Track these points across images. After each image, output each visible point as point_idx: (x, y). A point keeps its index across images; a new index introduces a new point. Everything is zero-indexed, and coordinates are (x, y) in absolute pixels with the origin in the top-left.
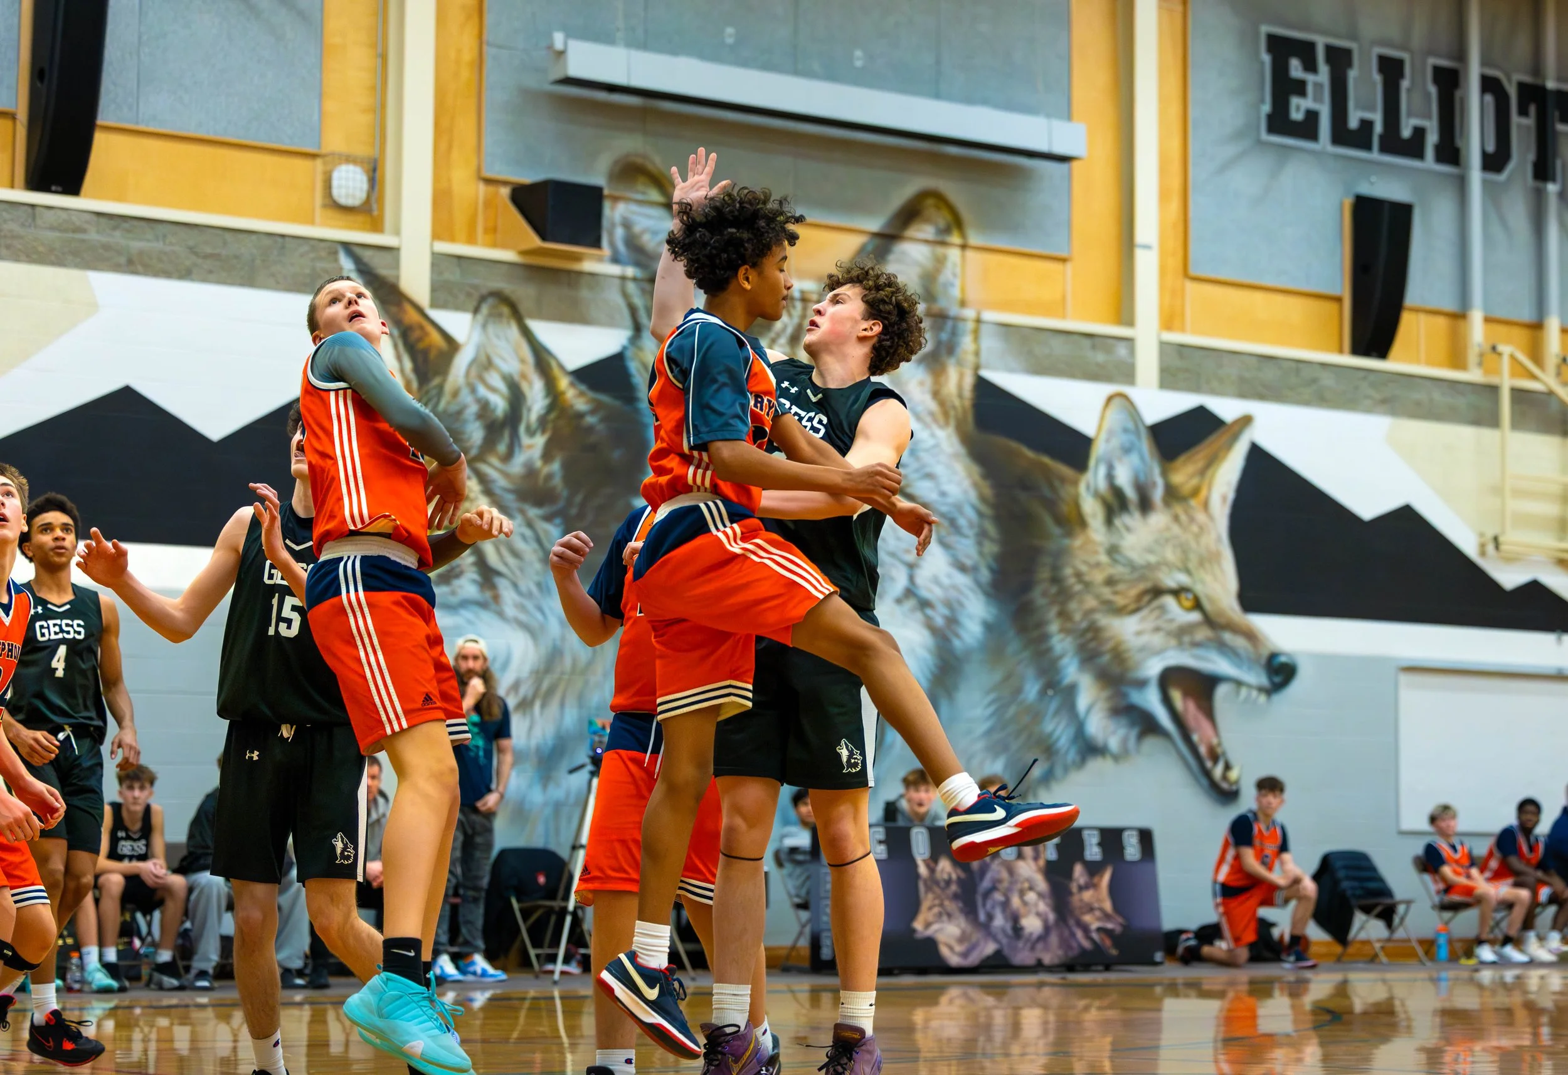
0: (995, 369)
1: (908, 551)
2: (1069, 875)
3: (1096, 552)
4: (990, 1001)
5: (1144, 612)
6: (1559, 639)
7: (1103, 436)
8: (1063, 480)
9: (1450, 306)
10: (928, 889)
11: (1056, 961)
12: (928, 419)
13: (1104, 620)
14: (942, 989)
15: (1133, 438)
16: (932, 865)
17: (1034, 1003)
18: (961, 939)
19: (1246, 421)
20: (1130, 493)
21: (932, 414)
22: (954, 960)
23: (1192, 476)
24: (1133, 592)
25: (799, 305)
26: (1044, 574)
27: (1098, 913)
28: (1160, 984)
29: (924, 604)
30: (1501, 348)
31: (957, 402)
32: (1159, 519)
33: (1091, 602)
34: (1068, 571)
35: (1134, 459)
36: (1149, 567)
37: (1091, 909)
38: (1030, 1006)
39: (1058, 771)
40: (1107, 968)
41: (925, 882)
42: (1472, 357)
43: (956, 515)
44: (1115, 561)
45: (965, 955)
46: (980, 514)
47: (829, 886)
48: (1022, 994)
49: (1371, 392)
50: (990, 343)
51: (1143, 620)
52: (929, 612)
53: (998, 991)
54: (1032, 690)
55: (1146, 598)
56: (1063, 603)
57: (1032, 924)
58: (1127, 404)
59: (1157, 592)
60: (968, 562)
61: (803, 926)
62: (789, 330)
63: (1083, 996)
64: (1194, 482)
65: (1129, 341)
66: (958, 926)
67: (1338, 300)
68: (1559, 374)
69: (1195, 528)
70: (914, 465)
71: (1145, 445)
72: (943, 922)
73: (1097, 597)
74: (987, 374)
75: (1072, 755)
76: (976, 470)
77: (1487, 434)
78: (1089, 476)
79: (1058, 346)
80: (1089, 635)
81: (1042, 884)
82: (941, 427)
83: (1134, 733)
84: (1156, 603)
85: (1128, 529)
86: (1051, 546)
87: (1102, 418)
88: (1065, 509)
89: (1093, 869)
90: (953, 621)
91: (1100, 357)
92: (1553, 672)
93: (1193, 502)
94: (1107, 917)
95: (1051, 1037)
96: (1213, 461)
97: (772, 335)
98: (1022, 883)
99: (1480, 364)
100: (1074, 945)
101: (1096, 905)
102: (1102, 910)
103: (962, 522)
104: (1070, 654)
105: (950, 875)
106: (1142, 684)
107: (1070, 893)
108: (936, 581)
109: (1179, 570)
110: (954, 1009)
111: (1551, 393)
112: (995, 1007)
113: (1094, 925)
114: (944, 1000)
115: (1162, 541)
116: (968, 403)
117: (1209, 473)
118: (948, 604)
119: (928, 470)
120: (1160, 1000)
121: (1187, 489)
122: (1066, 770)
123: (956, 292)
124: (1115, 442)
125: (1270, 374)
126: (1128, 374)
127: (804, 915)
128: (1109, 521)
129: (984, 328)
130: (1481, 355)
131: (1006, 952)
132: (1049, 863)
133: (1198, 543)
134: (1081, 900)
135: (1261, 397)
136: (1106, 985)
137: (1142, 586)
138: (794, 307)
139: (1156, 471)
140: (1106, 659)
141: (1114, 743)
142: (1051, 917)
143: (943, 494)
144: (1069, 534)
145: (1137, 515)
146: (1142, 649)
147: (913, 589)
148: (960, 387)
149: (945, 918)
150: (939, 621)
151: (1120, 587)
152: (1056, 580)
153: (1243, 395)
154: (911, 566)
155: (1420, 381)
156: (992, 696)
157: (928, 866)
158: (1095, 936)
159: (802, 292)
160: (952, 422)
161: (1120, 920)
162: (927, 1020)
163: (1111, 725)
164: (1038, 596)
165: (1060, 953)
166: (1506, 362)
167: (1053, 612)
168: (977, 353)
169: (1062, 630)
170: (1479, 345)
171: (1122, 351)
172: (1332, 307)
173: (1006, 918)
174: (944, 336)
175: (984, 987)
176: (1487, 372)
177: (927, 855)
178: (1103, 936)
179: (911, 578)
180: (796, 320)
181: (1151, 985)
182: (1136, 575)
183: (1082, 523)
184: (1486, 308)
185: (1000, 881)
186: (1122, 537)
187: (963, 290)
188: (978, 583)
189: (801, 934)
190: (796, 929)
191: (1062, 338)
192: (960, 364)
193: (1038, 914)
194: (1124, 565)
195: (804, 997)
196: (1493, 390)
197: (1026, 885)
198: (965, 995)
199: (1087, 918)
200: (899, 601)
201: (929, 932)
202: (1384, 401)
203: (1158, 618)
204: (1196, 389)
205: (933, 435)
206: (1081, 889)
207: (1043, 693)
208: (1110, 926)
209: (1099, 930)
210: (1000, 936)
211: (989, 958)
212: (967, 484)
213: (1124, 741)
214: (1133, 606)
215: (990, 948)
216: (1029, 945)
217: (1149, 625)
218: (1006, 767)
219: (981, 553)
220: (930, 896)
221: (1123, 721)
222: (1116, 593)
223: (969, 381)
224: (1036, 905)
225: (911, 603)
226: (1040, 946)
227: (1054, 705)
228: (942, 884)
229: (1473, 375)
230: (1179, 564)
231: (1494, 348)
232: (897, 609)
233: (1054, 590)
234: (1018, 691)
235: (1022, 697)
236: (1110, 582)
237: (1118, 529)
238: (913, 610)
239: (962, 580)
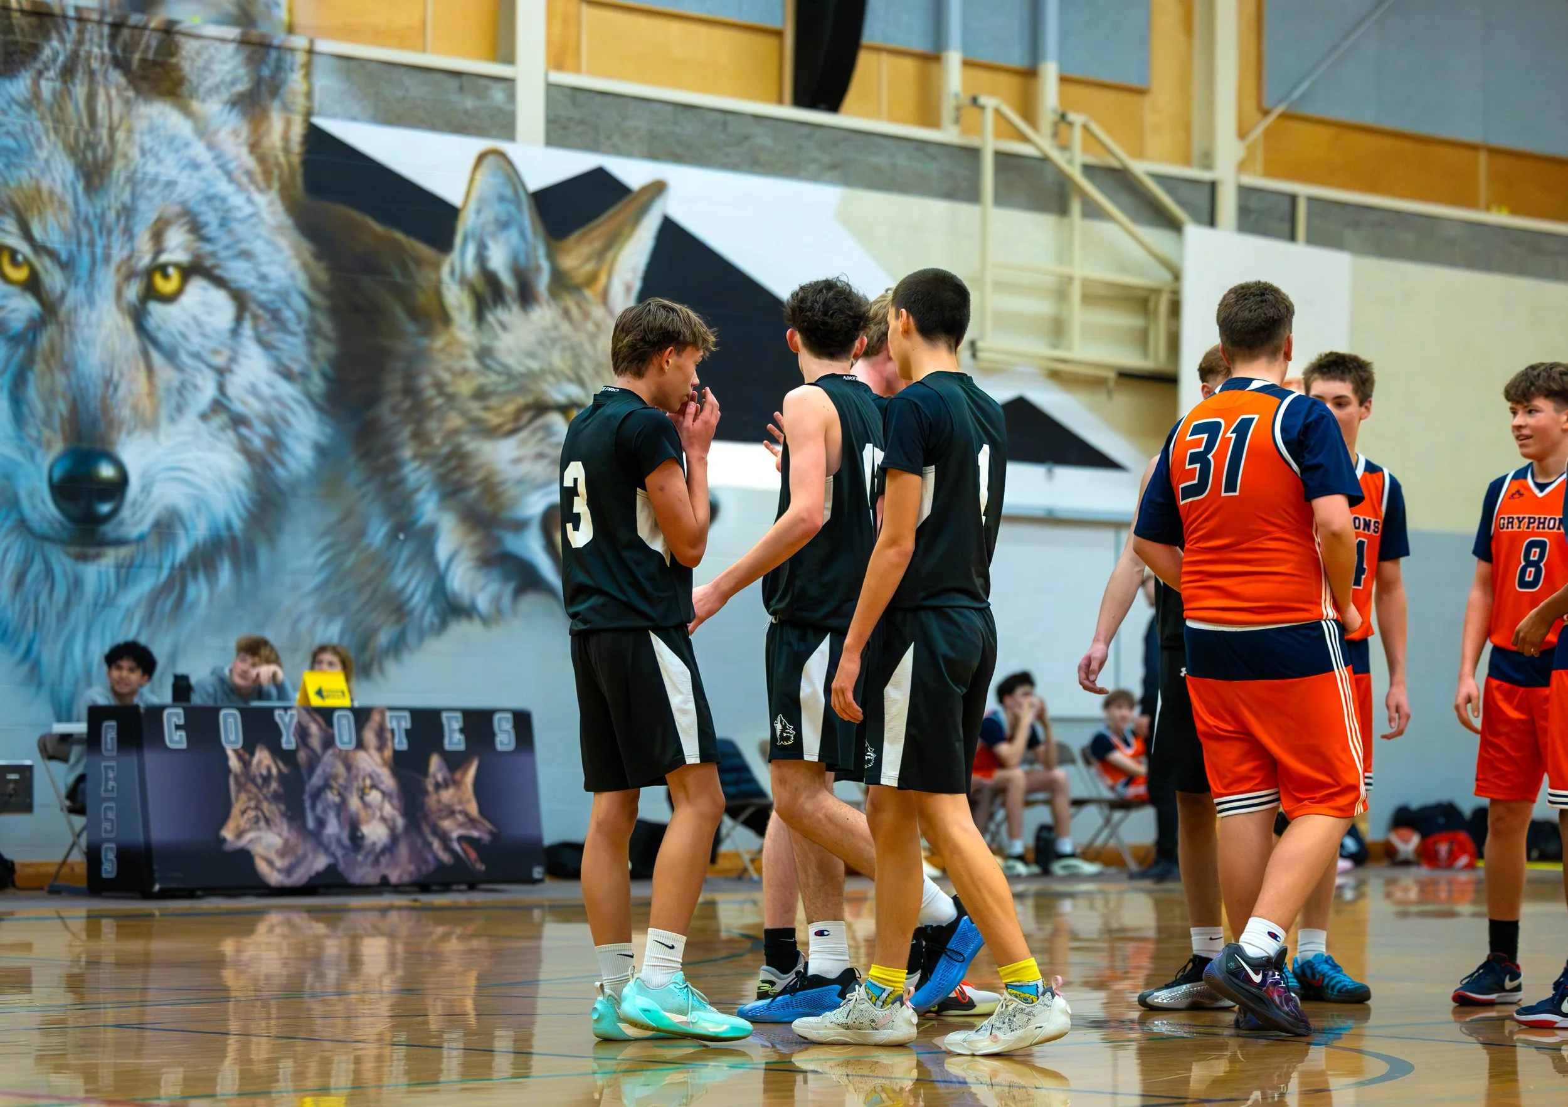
0: (334, 116)
1: (216, 352)
2: (424, 771)
3: (462, 356)
4: (320, 928)
5: (523, 434)
6: (1050, 471)
7: (472, 205)
8: (419, 262)
9: (920, 45)
10: (240, 787)
11: (406, 879)
12: (245, 180)
13: (471, 444)
14: (260, 913)
15: (512, 209)
16: (247, 756)
17: (377, 932)
18: (283, 853)
19: (658, 188)
20: (507, 280)
21: (249, 173)
22: (274, 878)
23: (588, 260)
24: (510, 408)
25: (74, 26)
26: (394, 382)
27: (460, 818)
28: (541, 907)
29: (238, 421)
30: (983, 100)
31: (282, 159)
32: (544, 314)
33: (455, 421)
34: (425, 380)
35: (513, 235)
36: (531, 375)
37: (452, 813)
38: (373, 936)
39: (411, 638)
40: (472, 887)
41: (236, 777)
42: (947, 111)
43: (279, 305)
44: (487, 367)
45: (289, 871)
46: (311, 304)
47: (111, 784)
48: (362, 921)
49: (816, 154)
50: (325, 82)
51: (523, 443)
52: (244, 431)
53: (331, 917)
54: (378, 533)
55: (527, 416)
56: (419, 422)
57: (375, 832)
58: (502, 163)
59: (540, 408)
60: (296, 368)
61: (79, 835)
62: (61, 59)
63: (439, 922)
64: (589, 267)
65: (509, 82)
66: (280, 835)
67: (779, 34)
68: (1055, 135)
69: (590, 326)
70: (226, 240)
71: (527, 218)
72: (259, 829)
73: (463, 413)
74: (319, 121)
75: (429, 616)
76: (306, 247)
77: (965, 211)
78: (455, 255)
79: (415, 88)
80: (453, 463)
81: (388, 781)
82: (260, 190)
83: (509, 589)
84: (539, 422)
85: (504, 327)
86: (403, 347)
87: (472, 180)
88: (422, 299)
89: (455, 762)
90: (275, 443)
91: (469, 103)
92: (1041, 513)
93: (588, 293)
94: (471, 822)
95: (400, 973)
96: (614, 241)
97: (38, 65)
98: (364, 779)
99: (957, 120)
100: (430, 857)
101: (458, 808)
102: (466, 814)
103: (288, 314)
104: (427, 486)
105: (269, 769)
106: (520, 526)
107: (425, 793)
108: (254, 391)
109: (570, 380)
110: (275, 939)
111: (1045, 159)
112: (327, 936)
113: (455, 835)
114: (262, 928)
115: (548, 341)
116: (296, 160)
117: (609, 255)
118: (269, 421)
119: (244, 246)
120: (540, 926)
121: (580, 275)
122: (422, 636)
123: (283, 14)
124: (488, 215)
125: (689, 128)
126: (506, 127)
127: (79, 821)
128: (479, 316)
129: (319, 62)
130: (958, 108)
131: (342, 866)
132: (397, 754)
133: (594, 346)
134: (439, 801)
135: (677, 158)
136: (471, 908)
137: (521, 401)
138: (68, 29)
139: (541, 251)
140: (474, 492)
141: (483, 602)
142: (400, 822)
143: (263, 278)
144: (428, 331)
145: (516, 308)
146: (520, 482)
147: (225, 401)
148: (286, 139)
149: (262, 824)
150: (258, 443)
151: (493, 401)
152: (410, 391)
153: (653, 156)
154: (221, 372)
155: (881, 141)
156: (326, 541)
157: (240, 758)
158: (456, 846)
159: (77, 9)
160: (276, 185)
161: (489, 826)
162: (239, 951)
163: (481, 581)
164: (385, 412)
165: (411, 868)
166: (989, 115)
167: (407, 431)
168: (309, 95)
169: (415, 457)
170: (957, 96)
171: (498, 95)
172: (771, 42)
173: (340, 823)
174: (266, 72)
175: (310, 911)
176: (965, 132)
177: (239, 745)
178: (465, 846)
179: (221, 388)
180: (69, 46)
181: (528, 908)
182: (513, 385)
183: (446, 319)
184: (965, 48)
185: (335, 777)
186: (496, 337)
187: (290, 11)
188: (309, 395)
189: (74, 845)
190: (69, 840)
191: (420, 77)
192: (286, 108)
193: (383, 819)
194: (499, 373)
195: (78, 924)
196: (973, 153)
197: (368, 782)
198: (289, 923)
199: (446, 824)
200: (204, 417)
201: (243, 842)
202: (834, 166)
203: (542, 440)
204: (593, 147)
205: (250, 201)
206: (438, 786)
207: (392, 536)
208: (475, 834)
209: (461, 839)
210: (334, 847)
211: (319, 874)
212: (295, 264)
213: (496, 600)
214: (509, 427)
215: (321, 863)
216: (371, 858)
217: (531, 449)
218: (342, 633)
219: (313, 357)
220: (243, 796)
221: (495, 573)
222: (487, 409)
223: (297, 131)
224: (381, 809)
225: (220, 420)
226: (384, 860)
227: (406, 553)
228: (259, 781)
229: (948, 134)
230: (571, 374)
231: (974, 100)
232: (202, 426)
233: (407, 404)
234: (361, 533)
235: (365, 541)
236: (480, 394)
237: (491, 326)
238: (222, 429)
239: (287, 389)
